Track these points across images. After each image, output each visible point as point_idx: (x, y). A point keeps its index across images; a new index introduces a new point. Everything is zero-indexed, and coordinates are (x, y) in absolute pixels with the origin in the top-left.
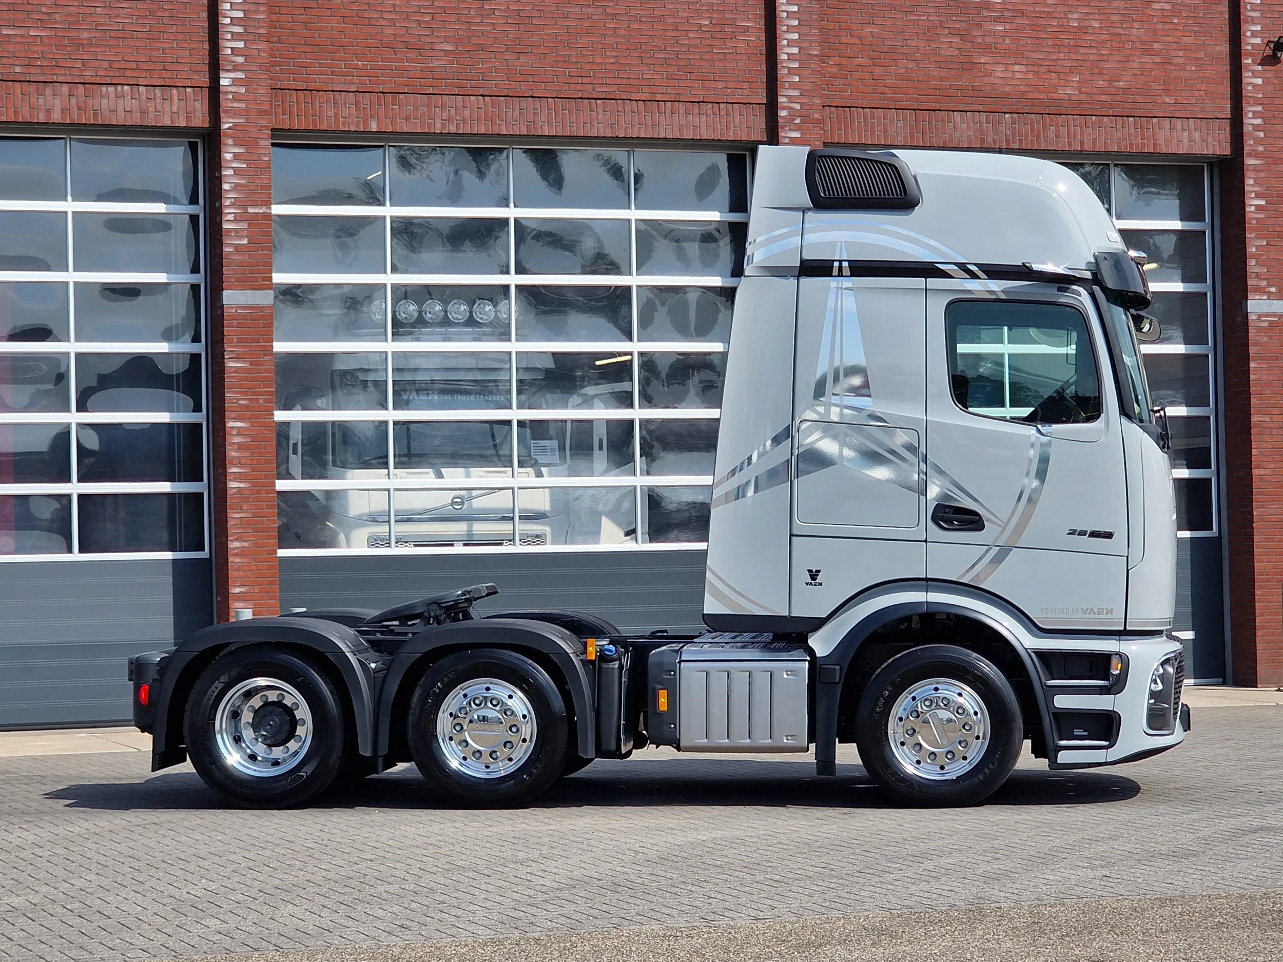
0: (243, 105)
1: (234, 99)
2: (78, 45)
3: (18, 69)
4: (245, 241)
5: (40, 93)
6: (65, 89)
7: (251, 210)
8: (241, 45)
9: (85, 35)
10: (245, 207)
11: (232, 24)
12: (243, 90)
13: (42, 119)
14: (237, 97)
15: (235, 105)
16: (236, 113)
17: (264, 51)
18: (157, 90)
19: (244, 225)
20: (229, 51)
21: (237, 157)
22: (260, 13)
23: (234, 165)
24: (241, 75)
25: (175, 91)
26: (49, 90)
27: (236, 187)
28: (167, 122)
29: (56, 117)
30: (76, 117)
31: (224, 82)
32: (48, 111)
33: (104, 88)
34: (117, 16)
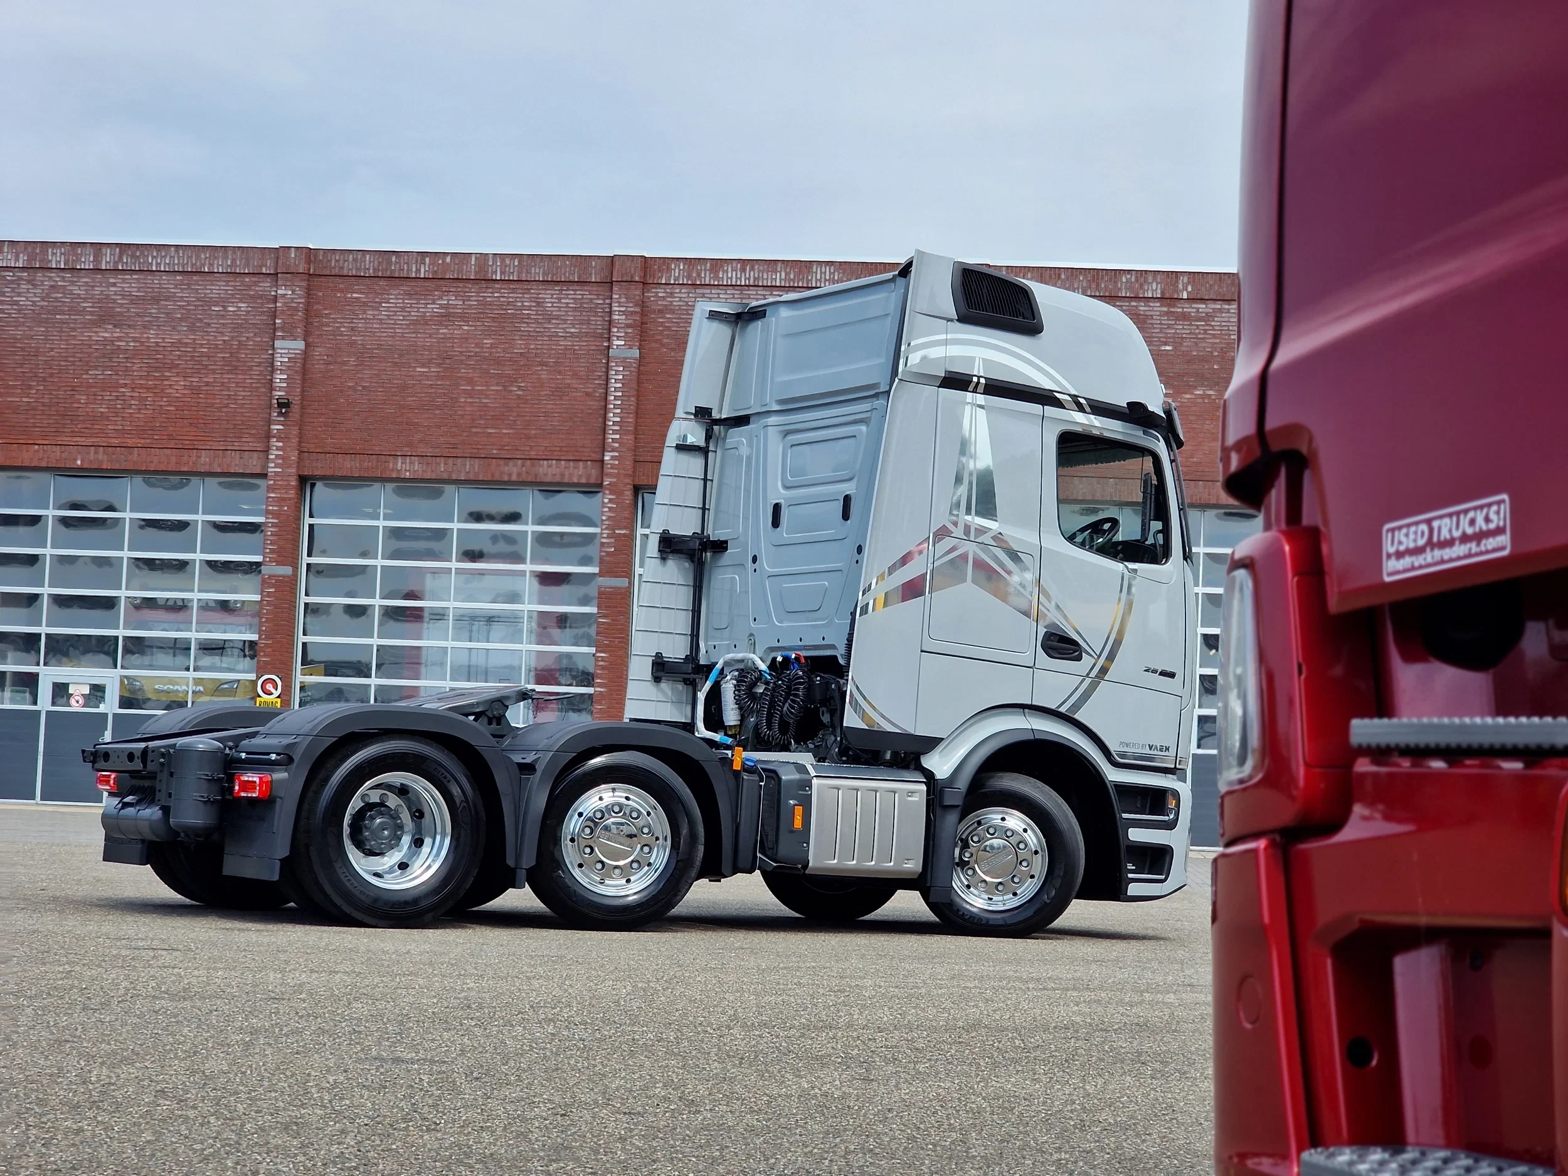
0: (616, 471)
1: (611, 468)
2: (528, 437)
3: (495, 452)
4: (613, 549)
5: (507, 465)
6: (520, 462)
7: (617, 532)
8: (618, 436)
9: (533, 432)
10: (614, 530)
11: (613, 425)
12: (617, 462)
13: (506, 478)
14: (613, 467)
15: (612, 471)
16: (610, 475)
17: (630, 440)
18: (571, 463)
19: (612, 540)
20: (611, 440)
21: (611, 501)
22: (630, 418)
23: (609, 505)
24: (616, 454)
25: (581, 463)
26: (511, 463)
27: (609, 518)
28: (575, 480)
29: (514, 478)
30: (524, 478)
31: (607, 458)
32: (510, 475)
33: (541, 462)
34: (551, 421)
